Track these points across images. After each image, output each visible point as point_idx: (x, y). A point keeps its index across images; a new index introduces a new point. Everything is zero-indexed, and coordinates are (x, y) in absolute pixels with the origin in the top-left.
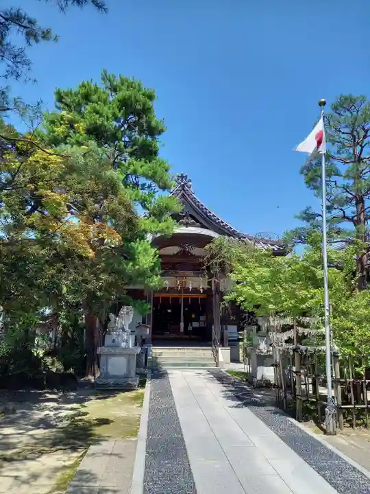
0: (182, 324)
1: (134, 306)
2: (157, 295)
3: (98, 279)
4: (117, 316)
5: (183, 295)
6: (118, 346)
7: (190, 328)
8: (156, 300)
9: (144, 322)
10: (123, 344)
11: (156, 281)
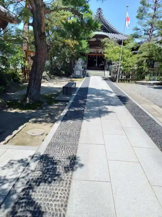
0: (96, 64)
1: (82, 58)
2: (89, 55)
3: (73, 51)
4: (77, 60)
5: (97, 55)
6: (78, 68)
7: (100, 66)
8: (89, 56)
9: (85, 63)
10: (79, 68)
11: (87, 52)
